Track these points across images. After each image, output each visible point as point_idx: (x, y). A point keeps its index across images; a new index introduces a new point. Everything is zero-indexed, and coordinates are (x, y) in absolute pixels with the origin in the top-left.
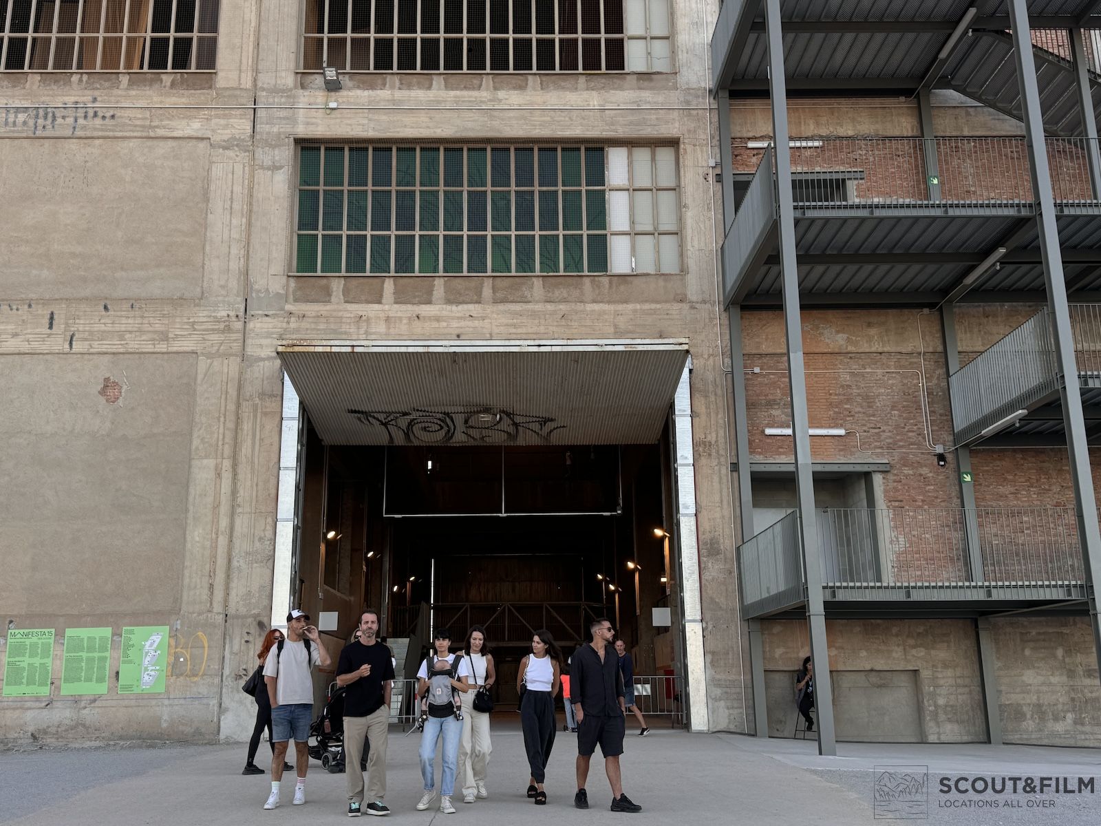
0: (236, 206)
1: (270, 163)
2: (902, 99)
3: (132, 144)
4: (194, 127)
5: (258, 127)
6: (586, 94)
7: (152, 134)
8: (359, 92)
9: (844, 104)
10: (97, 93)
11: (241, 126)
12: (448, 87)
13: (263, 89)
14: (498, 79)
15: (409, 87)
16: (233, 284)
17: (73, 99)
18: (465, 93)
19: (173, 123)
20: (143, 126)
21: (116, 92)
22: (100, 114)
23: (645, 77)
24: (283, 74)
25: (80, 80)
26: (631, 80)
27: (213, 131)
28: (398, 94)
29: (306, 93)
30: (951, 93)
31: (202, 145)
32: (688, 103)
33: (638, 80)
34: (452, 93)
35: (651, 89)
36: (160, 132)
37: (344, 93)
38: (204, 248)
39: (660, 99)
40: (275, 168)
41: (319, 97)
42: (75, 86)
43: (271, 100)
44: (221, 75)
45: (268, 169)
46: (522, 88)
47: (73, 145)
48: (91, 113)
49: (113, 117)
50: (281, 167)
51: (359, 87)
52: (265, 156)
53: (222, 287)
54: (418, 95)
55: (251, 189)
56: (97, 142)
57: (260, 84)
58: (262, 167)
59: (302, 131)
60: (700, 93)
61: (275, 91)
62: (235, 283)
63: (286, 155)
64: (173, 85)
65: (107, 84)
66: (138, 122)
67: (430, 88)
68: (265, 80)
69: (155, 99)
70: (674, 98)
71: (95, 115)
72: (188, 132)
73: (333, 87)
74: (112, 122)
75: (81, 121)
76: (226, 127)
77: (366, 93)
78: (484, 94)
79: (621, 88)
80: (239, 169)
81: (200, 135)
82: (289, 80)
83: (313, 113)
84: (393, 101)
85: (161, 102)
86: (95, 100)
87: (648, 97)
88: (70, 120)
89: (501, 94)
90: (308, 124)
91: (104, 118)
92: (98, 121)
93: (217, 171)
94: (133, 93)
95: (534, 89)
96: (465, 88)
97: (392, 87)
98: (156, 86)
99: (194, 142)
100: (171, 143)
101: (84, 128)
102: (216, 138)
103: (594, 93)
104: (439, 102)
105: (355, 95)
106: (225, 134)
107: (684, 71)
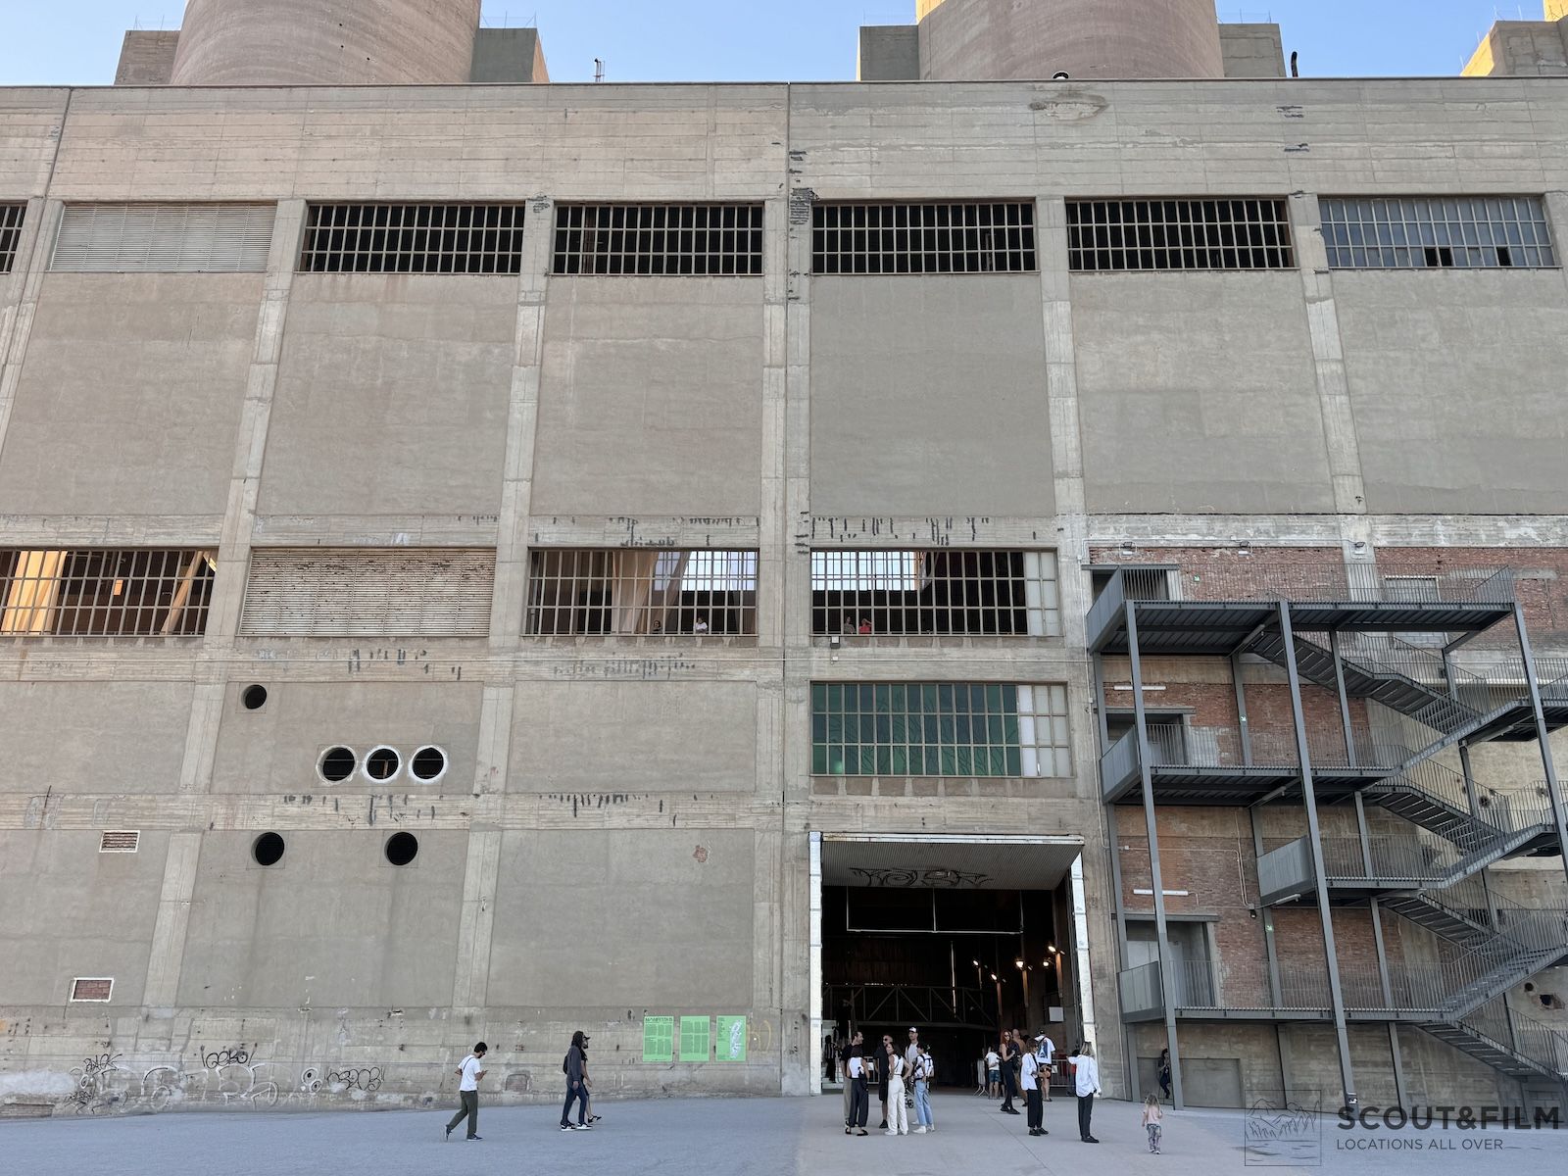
0: (775, 728)
1: (795, 698)
2: (1220, 658)
3: (707, 685)
4: (746, 674)
5: (787, 673)
6: (1003, 651)
7: (719, 679)
8: (852, 649)
9: (1180, 661)
10: (682, 650)
11: (776, 673)
12: (910, 645)
13: (789, 647)
14: (943, 640)
15: (884, 645)
16: (775, 782)
17: (667, 654)
18: (922, 649)
19: (732, 671)
20: (714, 673)
21: (694, 649)
22: (685, 665)
23: (1043, 639)
24: (802, 637)
25: (671, 641)
26: (1033, 641)
27: (758, 676)
28: (878, 650)
29: (817, 650)
30: (1254, 655)
31: (751, 685)
32: (1072, 658)
33: (1038, 640)
34: (914, 649)
35: (1047, 647)
36: (724, 677)
37: (841, 649)
38: (755, 756)
39: (1054, 655)
40: (799, 701)
41: (826, 652)
42: (668, 645)
43: (794, 655)
44: (761, 637)
45: (794, 702)
46: (959, 645)
47: (668, 686)
48: (679, 664)
49: (693, 666)
50: (802, 701)
51: (851, 646)
52: (792, 693)
53: (768, 784)
54: (891, 651)
55: (784, 716)
56: (684, 683)
57: (787, 644)
58: (790, 701)
59: (815, 676)
60: (1080, 651)
61: (797, 648)
62: (776, 781)
63: (805, 692)
64: (731, 644)
65: (688, 644)
66: (710, 671)
67: (898, 646)
68: (790, 641)
69: (720, 654)
70: (1063, 654)
71: (682, 665)
72: (742, 677)
73: (834, 646)
74: (693, 670)
75: (673, 669)
76: (766, 673)
77: (856, 649)
78: (934, 650)
79: (1026, 647)
80: (775, 701)
81: (749, 679)
82: (805, 641)
83: (822, 664)
84: (875, 656)
85: (724, 657)
86: (681, 655)
87: (1045, 653)
88: (666, 669)
89: (946, 650)
90: (819, 671)
91: (688, 667)
92: (684, 670)
93: (761, 704)
94: (705, 650)
95: (968, 647)
96: (922, 646)
97: (873, 645)
98: (720, 645)
99: (745, 684)
100: (731, 685)
101: (675, 674)
102: (760, 682)
103: (1008, 650)
104: (904, 656)
105: (850, 652)
106: (767, 678)
107: (1069, 634)
